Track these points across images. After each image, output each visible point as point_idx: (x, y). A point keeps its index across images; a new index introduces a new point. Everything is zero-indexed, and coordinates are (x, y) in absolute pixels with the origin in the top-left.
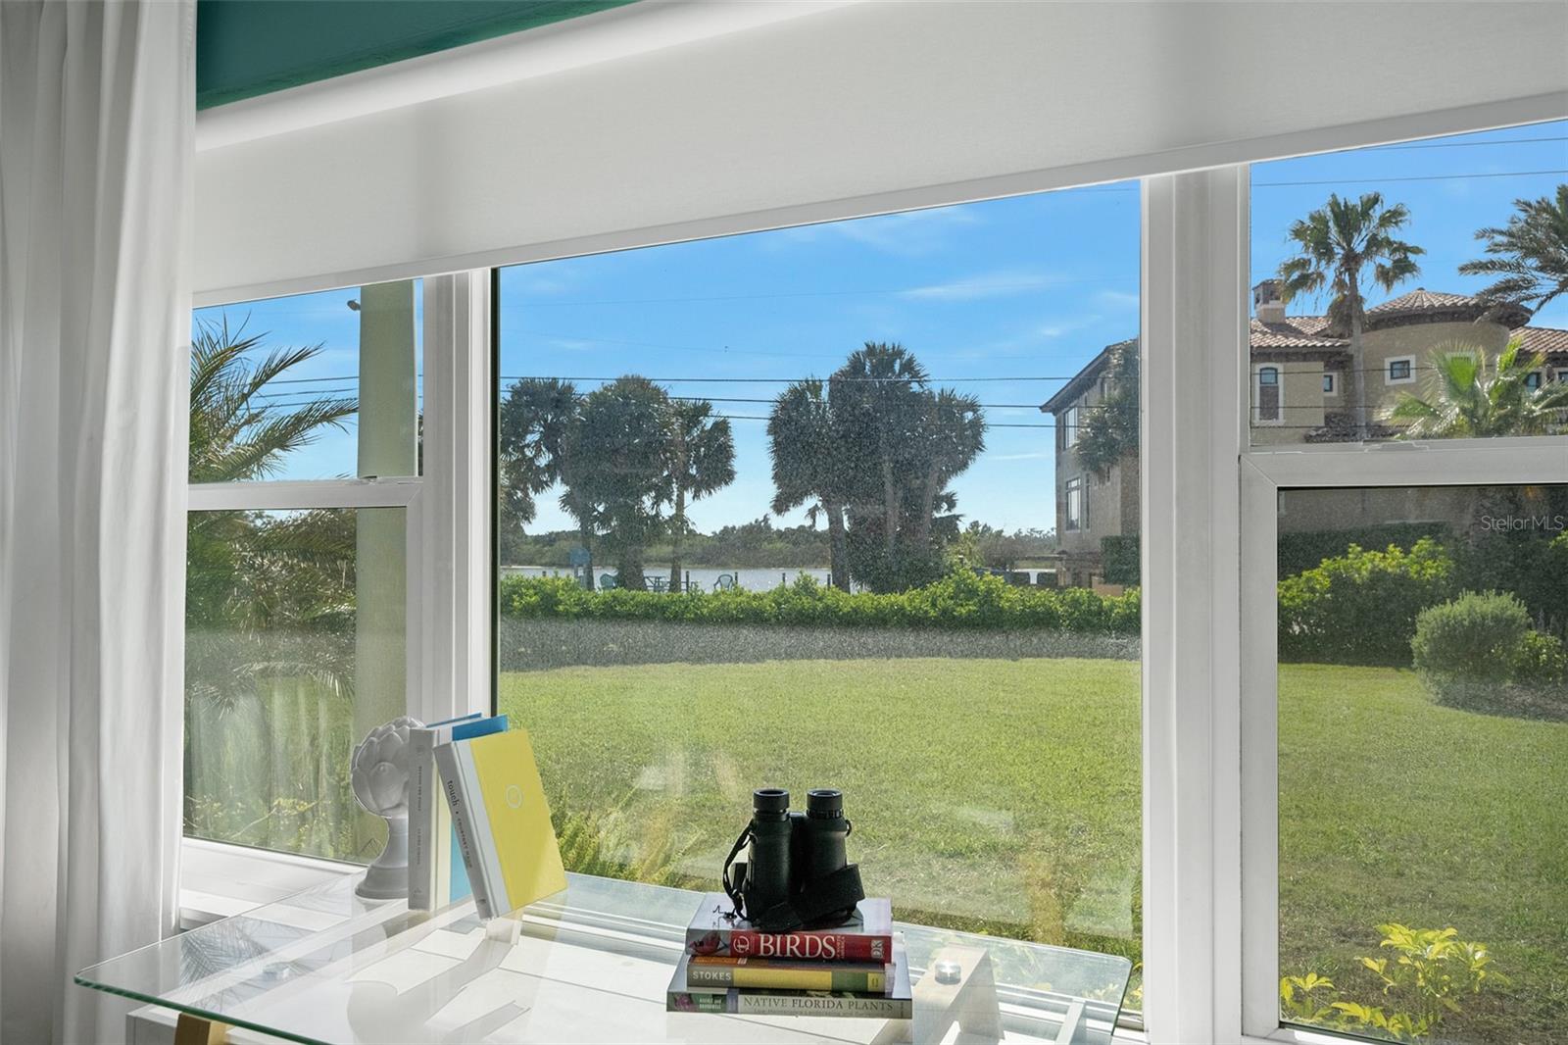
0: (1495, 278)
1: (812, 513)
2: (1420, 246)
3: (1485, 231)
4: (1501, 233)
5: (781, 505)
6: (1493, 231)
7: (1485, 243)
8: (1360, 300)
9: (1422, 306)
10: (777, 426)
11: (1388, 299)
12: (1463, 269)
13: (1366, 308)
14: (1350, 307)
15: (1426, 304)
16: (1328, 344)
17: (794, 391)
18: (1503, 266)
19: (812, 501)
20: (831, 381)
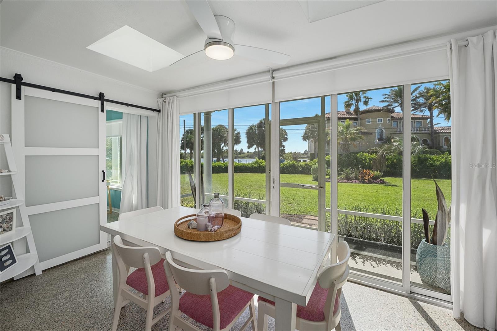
0: (386, 104)
1: (255, 148)
2: (372, 98)
3: (384, 94)
4: (387, 95)
5: (249, 148)
6: (385, 94)
7: (384, 97)
8: (359, 108)
9: (374, 109)
10: (247, 133)
11: (367, 108)
12: (380, 102)
13: (360, 110)
14: (357, 109)
15: (375, 109)
16: (354, 117)
17: (251, 127)
18: (387, 101)
19: (255, 146)
20: (257, 125)
